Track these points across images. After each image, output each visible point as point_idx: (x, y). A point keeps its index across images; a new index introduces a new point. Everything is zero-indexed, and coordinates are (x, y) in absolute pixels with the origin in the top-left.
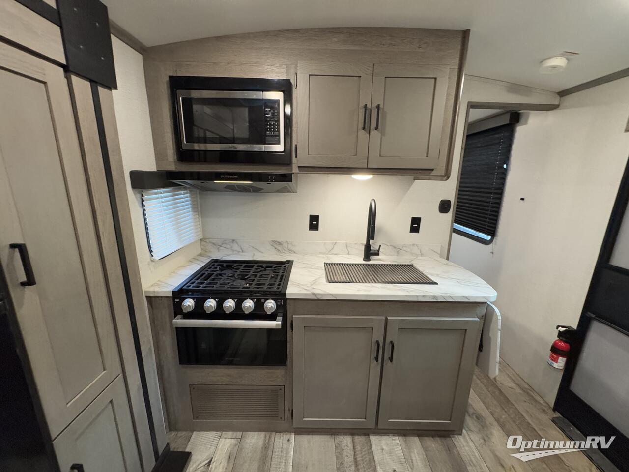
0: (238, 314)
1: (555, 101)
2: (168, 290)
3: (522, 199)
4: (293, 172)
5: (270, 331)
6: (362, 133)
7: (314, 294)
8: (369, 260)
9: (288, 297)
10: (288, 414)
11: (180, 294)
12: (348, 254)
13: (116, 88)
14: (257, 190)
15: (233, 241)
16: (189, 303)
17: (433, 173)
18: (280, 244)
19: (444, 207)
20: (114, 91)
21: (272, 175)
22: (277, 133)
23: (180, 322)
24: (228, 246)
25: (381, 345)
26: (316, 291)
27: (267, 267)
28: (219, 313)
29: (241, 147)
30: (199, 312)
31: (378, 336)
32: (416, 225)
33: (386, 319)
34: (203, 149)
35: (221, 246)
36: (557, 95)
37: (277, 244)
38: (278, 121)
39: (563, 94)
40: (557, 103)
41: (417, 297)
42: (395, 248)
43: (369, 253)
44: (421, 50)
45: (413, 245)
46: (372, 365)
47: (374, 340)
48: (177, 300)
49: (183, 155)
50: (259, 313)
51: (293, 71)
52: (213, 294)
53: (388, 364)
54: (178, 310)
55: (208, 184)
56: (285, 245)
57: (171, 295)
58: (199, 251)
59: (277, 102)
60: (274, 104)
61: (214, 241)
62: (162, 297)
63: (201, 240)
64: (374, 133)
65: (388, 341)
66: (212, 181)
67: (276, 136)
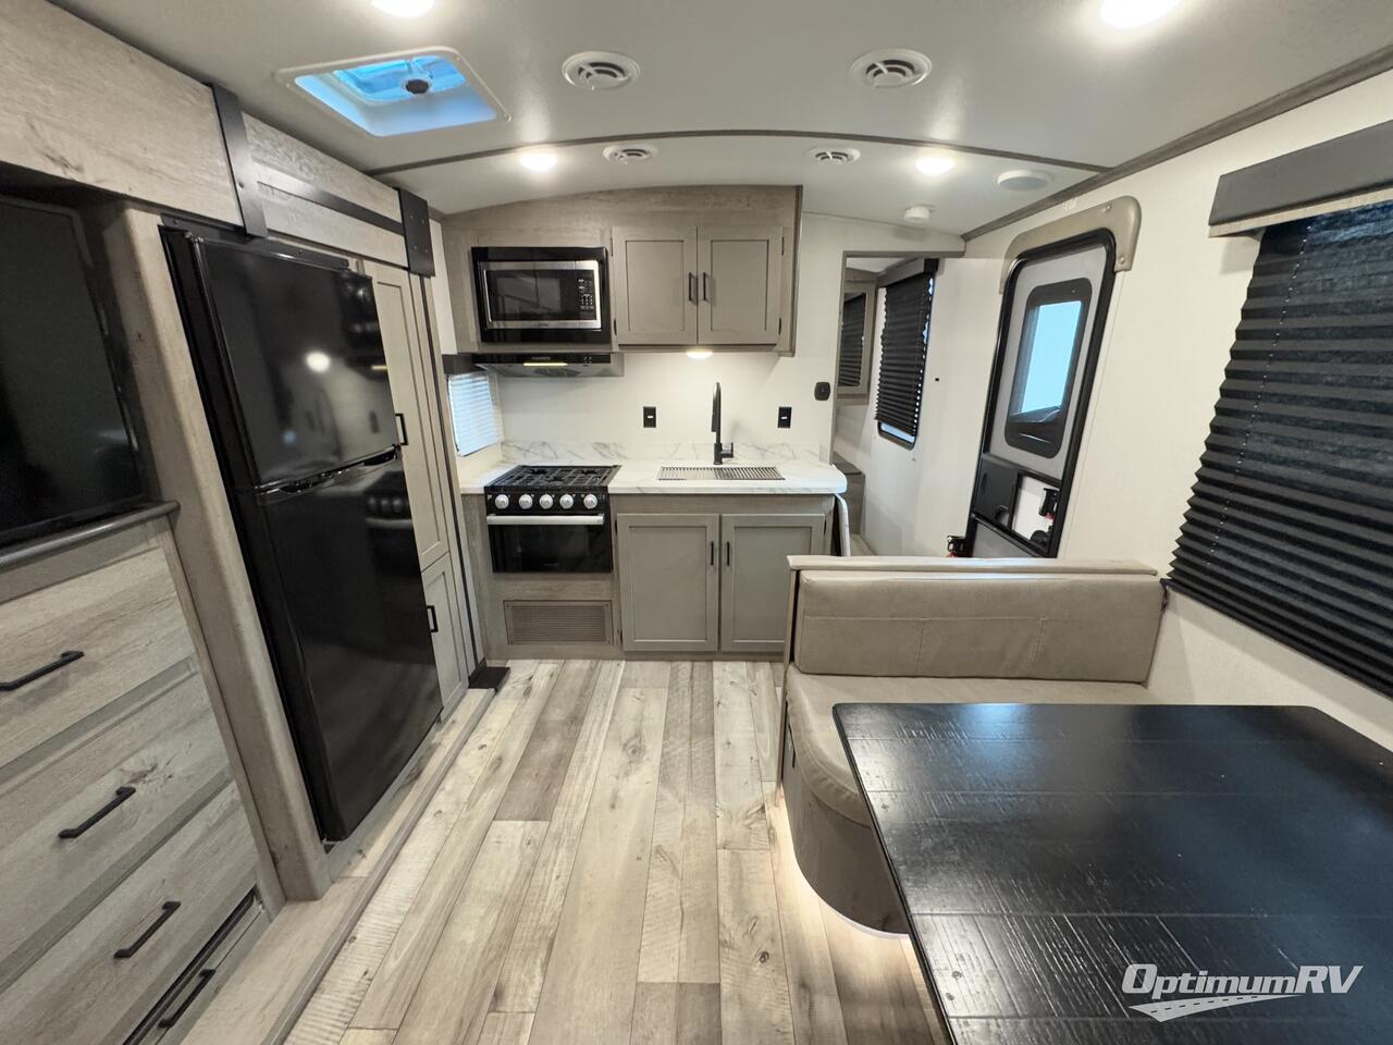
0: (557, 509)
1: (960, 247)
2: (478, 486)
3: (937, 380)
4: (614, 350)
5: (590, 528)
6: (689, 304)
7: (639, 488)
8: (721, 463)
9: (610, 491)
10: (616, 637)
11: (492, 490)
12: (697, 458)
13: (434, 275)
14: (572, 374)
15: (544, 444)
16: (503, 500)
17: (776, 348)
18: (605, 446)
19: (822, 392)
20: (432, 278)
21: (588, 355)
22: (592, 307)
23: (494, 519)
24: (538, 451)
25: (717, 545)
26: (641, 486)
27: (590, 472)
28: (536, 509)
29: (553, 324)
30: (514, 509)
31: (713, 536)
32: (785, 419)
33: (721, 518)
34: (502, 327)
35: (528, 451)
36: (962, 240)
37: (602, 447)
38: (593, 294)
39: (967, 237)
40: (962, 250)
41: (753, 489)
42: (758, 449)
43: (720, 454)
44: (750, 208)
45: (783, 445)
46: (709, 572)
47: (709, 540)
48: (490, 497)
49: (487, 335)
50: (579, 508)
51: (607, 235)
52: (529, 491)
53: (726, 570)
54: (492, 508)
55: (516, 367)
56: (613, 448)
57: (483, 492)
58: (501, 458)
59: (591, 272)
60: (588, 274)
61: (519, 445)
62: (471, 495)
63: (502, 443)
64: (702, 303)
65: (724, 542)
66: (520, 365)
67: (591, 311)
